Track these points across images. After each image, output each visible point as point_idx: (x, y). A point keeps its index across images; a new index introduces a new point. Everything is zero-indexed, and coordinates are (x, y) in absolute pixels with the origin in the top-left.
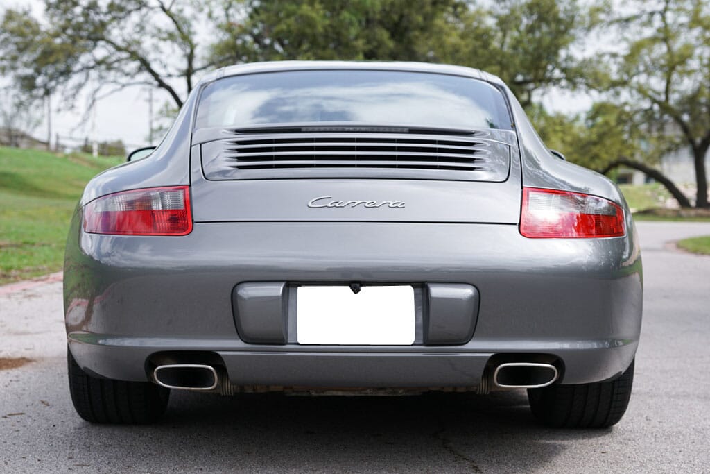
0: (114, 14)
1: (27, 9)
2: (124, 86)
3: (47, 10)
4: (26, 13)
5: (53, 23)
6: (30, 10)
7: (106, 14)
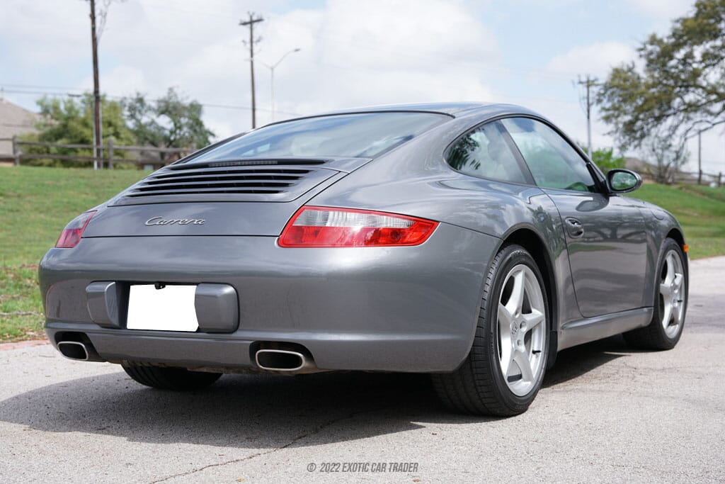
0: (708, 62)
1: (631, 66)
2: (714, 125)
3: (648, 65)
4: (630, 70)
5: (652, 77)
6: (634, 66)
7: (701, 62)
